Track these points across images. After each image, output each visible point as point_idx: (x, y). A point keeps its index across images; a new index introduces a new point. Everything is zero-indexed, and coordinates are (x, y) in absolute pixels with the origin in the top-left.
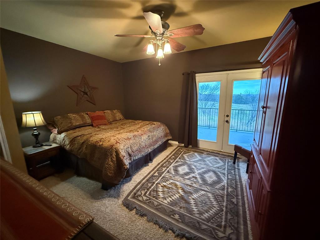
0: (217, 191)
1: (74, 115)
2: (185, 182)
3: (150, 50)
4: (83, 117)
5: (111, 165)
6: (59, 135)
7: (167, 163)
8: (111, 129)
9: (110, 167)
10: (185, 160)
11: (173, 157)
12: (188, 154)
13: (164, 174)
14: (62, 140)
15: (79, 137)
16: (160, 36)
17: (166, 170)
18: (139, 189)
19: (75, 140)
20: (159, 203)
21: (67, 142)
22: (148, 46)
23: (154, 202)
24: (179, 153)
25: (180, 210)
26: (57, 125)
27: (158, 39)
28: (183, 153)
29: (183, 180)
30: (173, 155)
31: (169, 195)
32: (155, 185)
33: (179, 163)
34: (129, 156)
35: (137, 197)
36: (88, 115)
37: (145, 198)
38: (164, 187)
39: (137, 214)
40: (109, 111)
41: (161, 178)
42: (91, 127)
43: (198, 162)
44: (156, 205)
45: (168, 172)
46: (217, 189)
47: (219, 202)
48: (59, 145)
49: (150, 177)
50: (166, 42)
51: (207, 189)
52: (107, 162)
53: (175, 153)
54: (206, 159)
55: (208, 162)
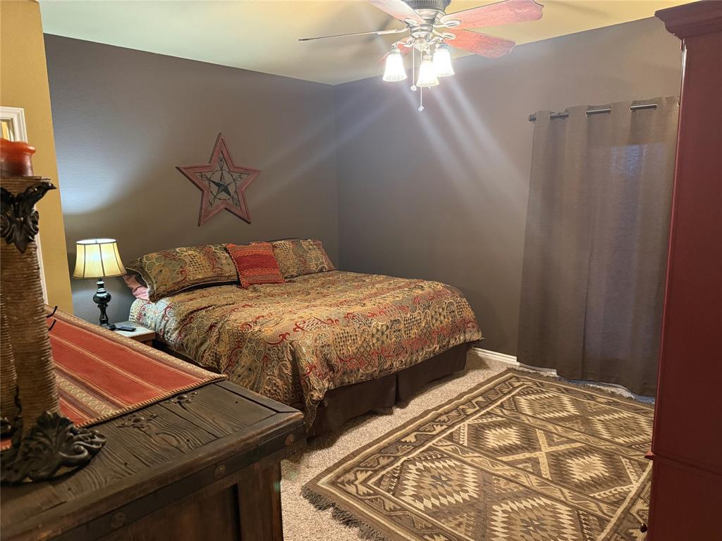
0: (593, 505)
1: (190, 252)
2: (497, 470)
3: (393, 70)
4: (213, 259)
5: (278, 386)
6: (153, 304)
7: (454, 413)
8: (289, 294)
9: (275, 390)
10: (518, 411)
11: (480, 399)
12: (537, 397)
13: (434, 441)
14: (160, 317)
15: (204, 312)
16: (422, 30)
17: (443, 431)
18: (352, 469)
19: (192, 317)
20: (400, 506)
21: (172, 324)
22: (388, 59)
23: (385, 500)
24: (506, 391)
25: (456, 530)
26: (148, 278)
27: (417, 37)
28: (517, 390)
29: (491, 462)
30: (481, 395)
31: (435, 491)
32: (399, 464)
33: (494, 419)
34: (330, 370)
35: (342, 483)
36: (227, 251)
37: (363, 489)
38: (425, 474)
39: (334, 517)
40: (287, 244)
41: (423, 451)
42: (234, 287)
43: (561, 424)
44: (390, 509)
45: (450, 438)
46: (596, 499)
47: (585, 531)
48: (153, 331)
49: (390, 444)
50: (437, 46)
51: (561, 496)
52: (268, 377)
53: (492, 388)
54: (595, 419)
55: (600, 427)
